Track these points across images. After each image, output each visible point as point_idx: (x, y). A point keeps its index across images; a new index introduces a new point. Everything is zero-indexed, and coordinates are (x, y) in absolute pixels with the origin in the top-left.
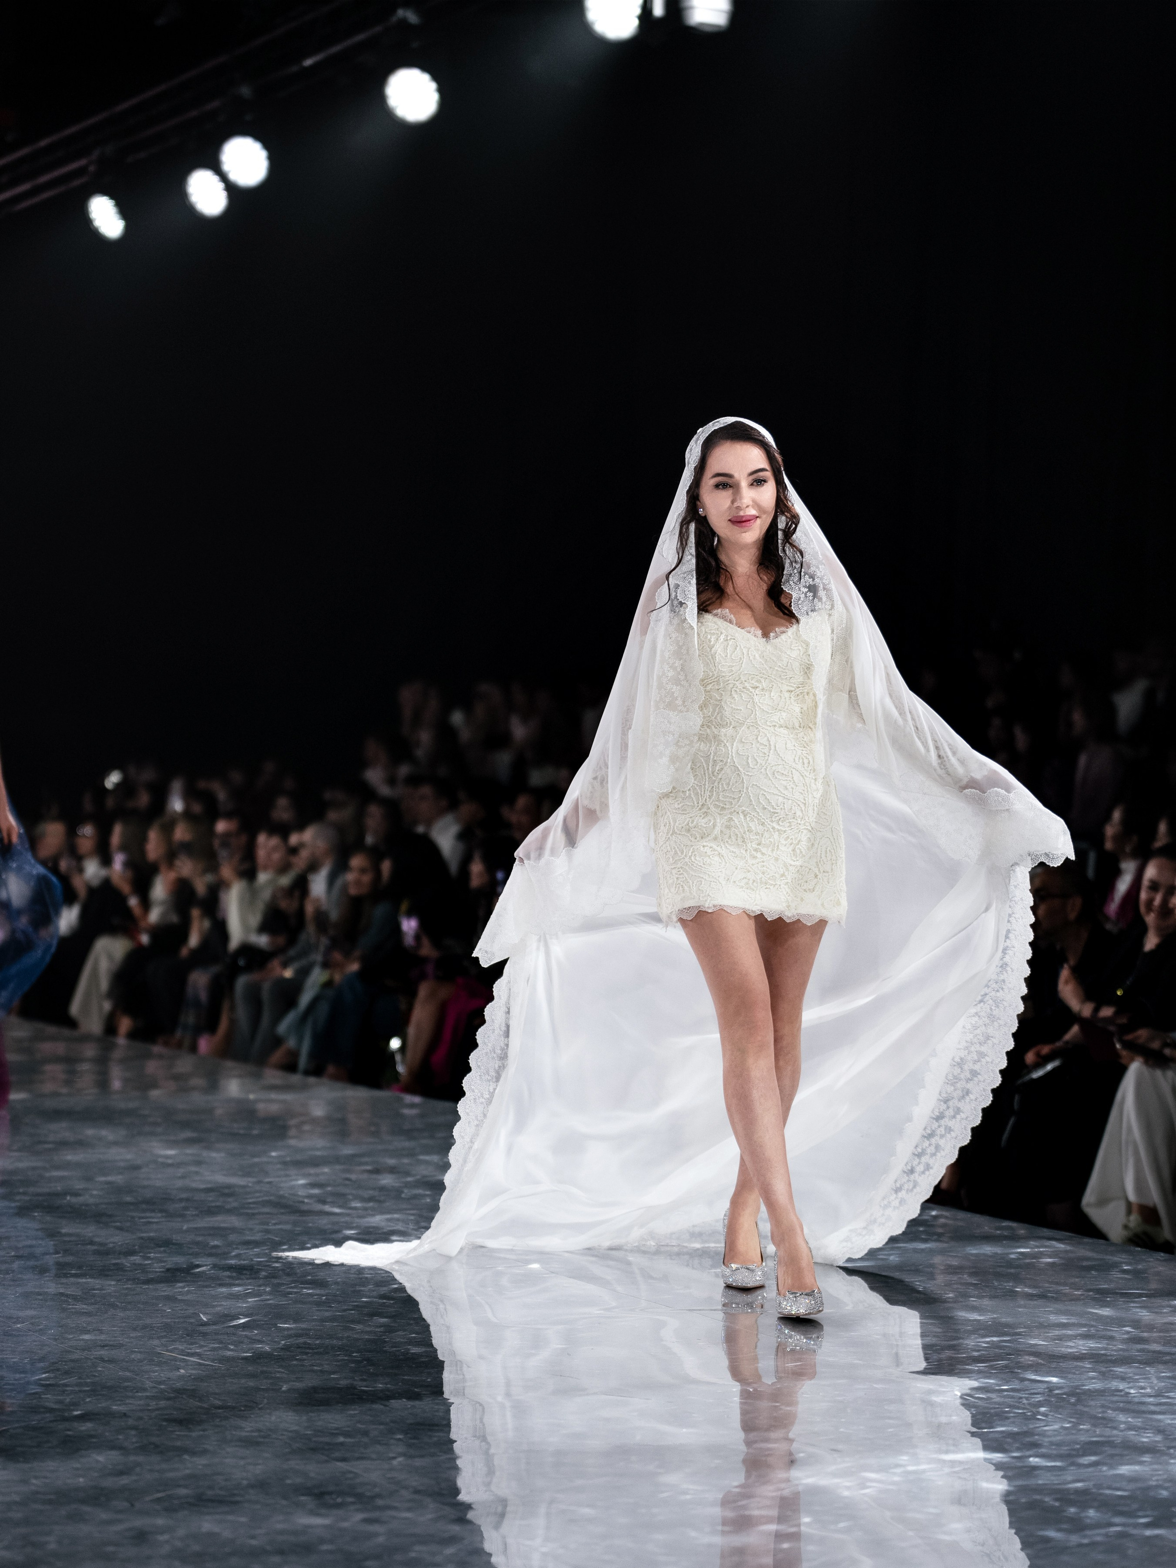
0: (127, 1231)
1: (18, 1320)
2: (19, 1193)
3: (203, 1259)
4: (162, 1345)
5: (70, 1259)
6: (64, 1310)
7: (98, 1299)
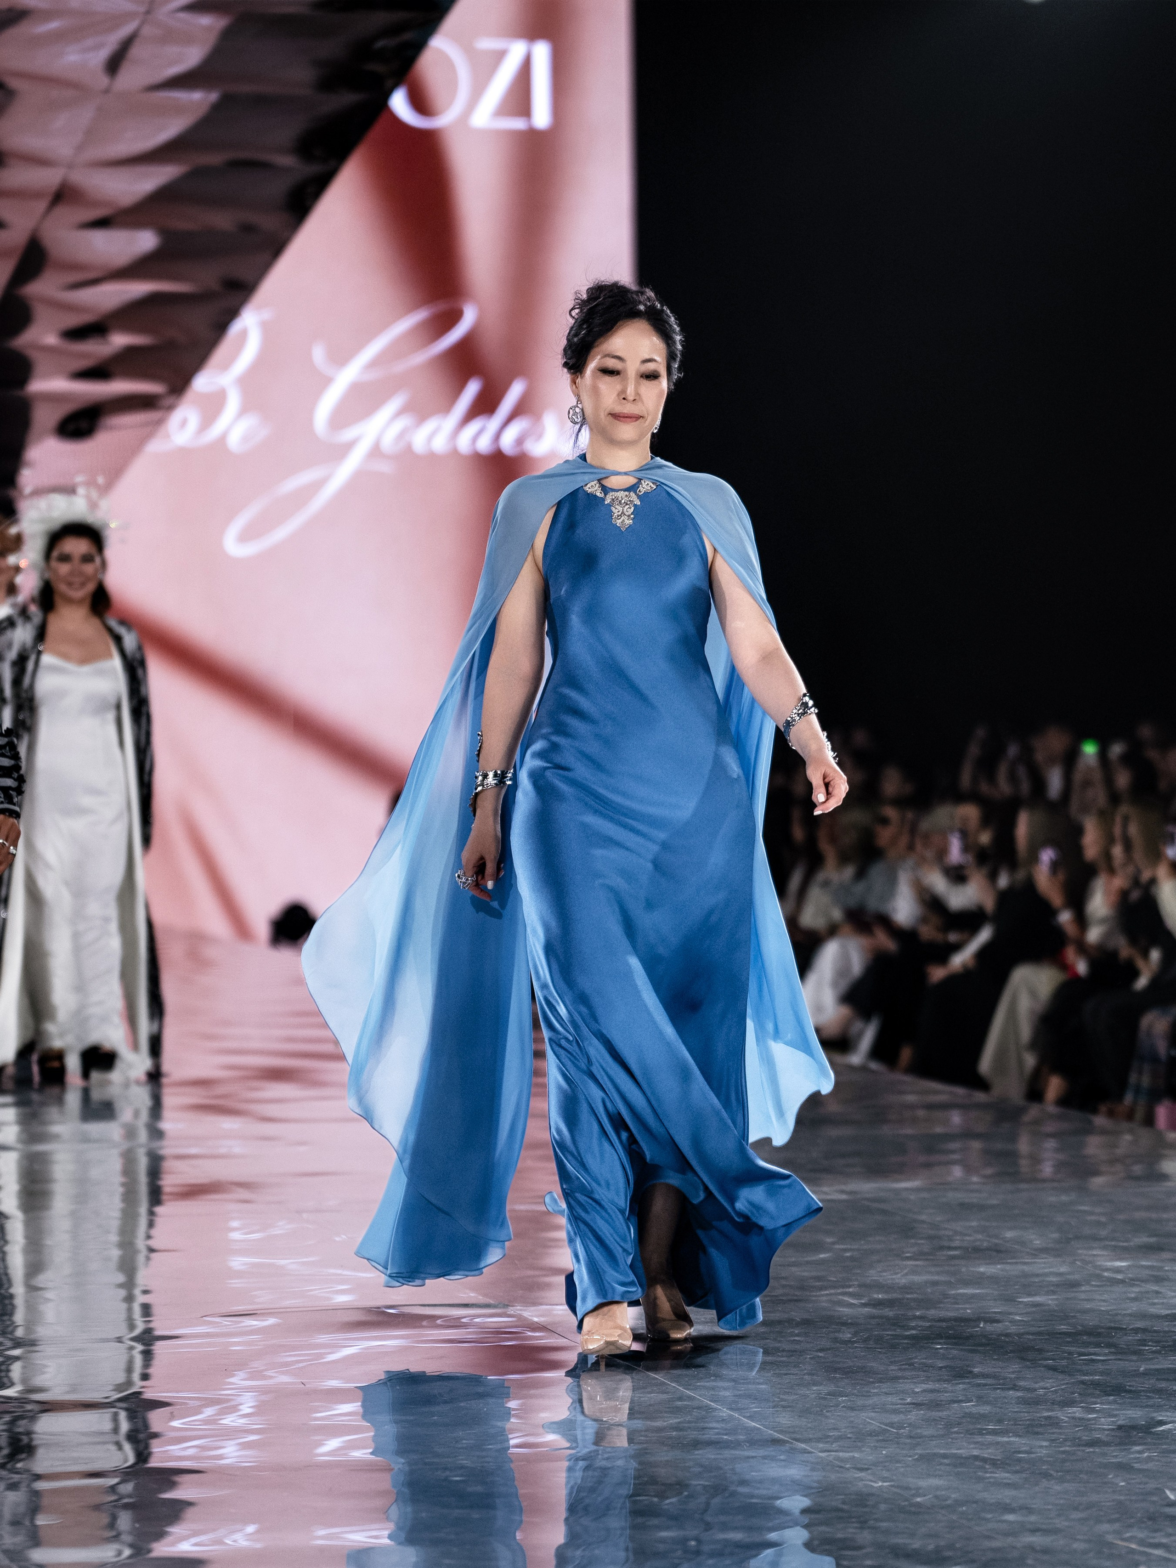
0: (1062, 1372)
1: (918, 1492)
2: (916, 1318)
3: (1168, 1414)
4: (1116, 1532)
5: (985, 1409)
6: (980, 1479)
7: (1027, 1466)
